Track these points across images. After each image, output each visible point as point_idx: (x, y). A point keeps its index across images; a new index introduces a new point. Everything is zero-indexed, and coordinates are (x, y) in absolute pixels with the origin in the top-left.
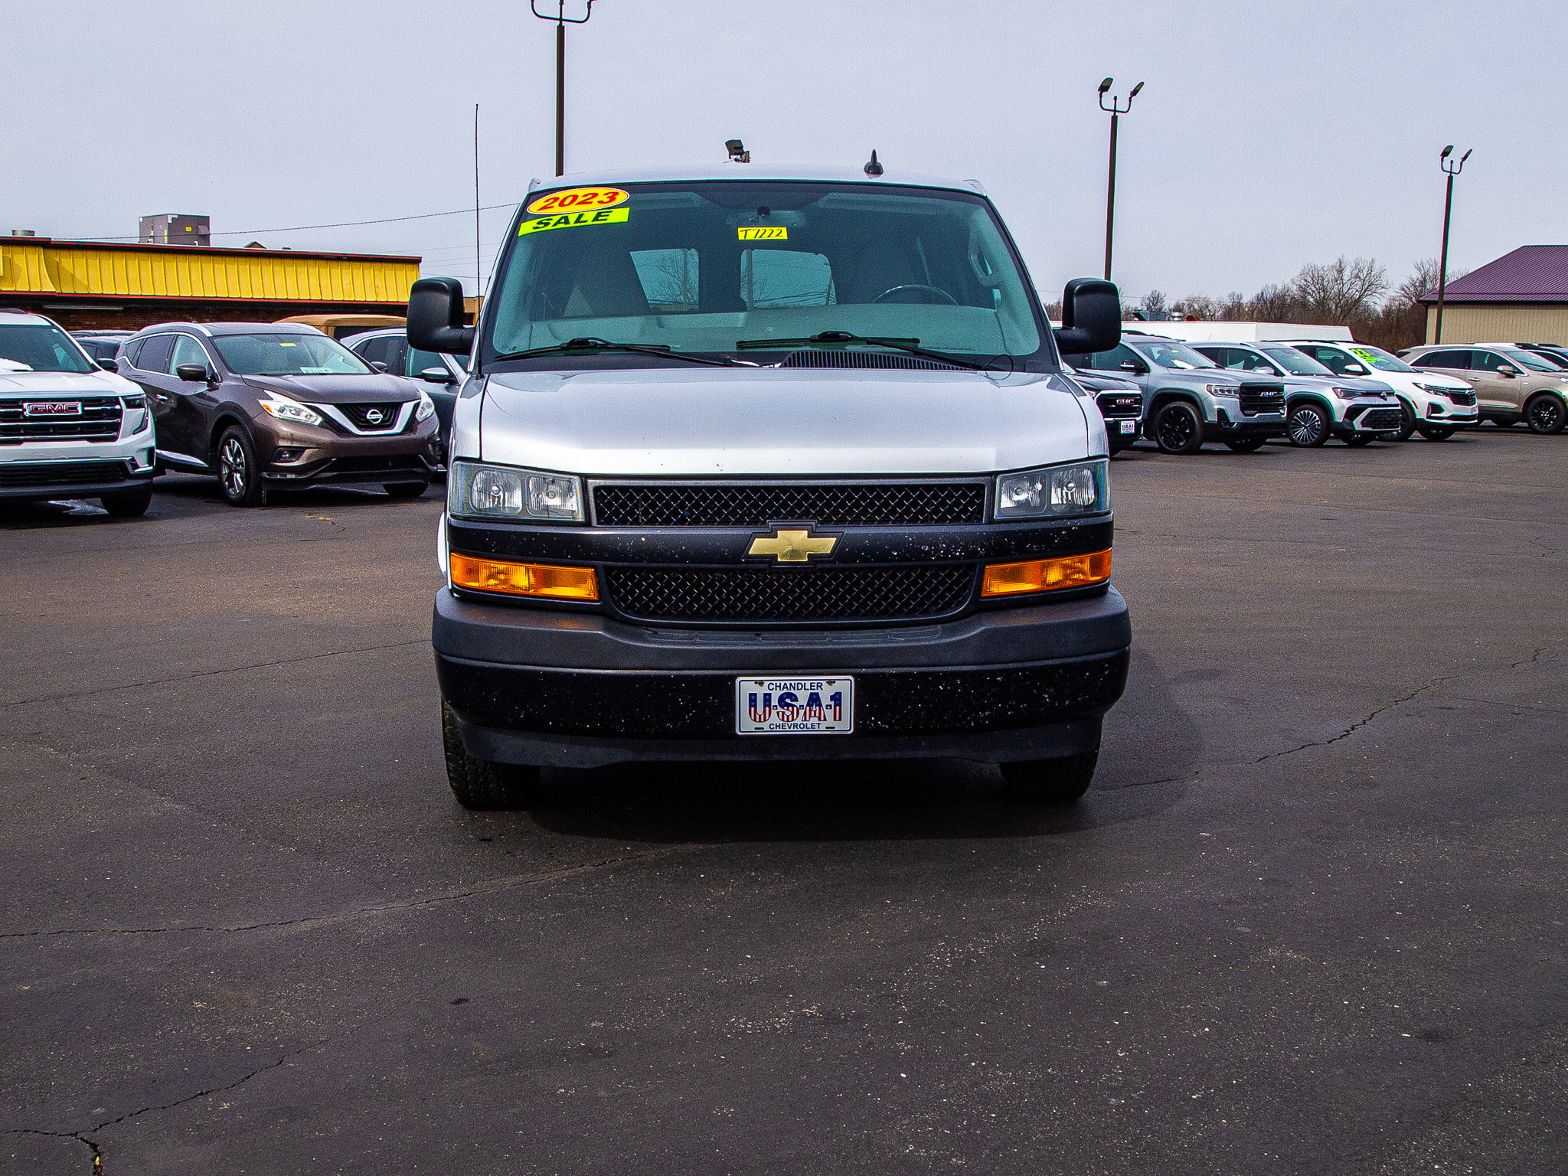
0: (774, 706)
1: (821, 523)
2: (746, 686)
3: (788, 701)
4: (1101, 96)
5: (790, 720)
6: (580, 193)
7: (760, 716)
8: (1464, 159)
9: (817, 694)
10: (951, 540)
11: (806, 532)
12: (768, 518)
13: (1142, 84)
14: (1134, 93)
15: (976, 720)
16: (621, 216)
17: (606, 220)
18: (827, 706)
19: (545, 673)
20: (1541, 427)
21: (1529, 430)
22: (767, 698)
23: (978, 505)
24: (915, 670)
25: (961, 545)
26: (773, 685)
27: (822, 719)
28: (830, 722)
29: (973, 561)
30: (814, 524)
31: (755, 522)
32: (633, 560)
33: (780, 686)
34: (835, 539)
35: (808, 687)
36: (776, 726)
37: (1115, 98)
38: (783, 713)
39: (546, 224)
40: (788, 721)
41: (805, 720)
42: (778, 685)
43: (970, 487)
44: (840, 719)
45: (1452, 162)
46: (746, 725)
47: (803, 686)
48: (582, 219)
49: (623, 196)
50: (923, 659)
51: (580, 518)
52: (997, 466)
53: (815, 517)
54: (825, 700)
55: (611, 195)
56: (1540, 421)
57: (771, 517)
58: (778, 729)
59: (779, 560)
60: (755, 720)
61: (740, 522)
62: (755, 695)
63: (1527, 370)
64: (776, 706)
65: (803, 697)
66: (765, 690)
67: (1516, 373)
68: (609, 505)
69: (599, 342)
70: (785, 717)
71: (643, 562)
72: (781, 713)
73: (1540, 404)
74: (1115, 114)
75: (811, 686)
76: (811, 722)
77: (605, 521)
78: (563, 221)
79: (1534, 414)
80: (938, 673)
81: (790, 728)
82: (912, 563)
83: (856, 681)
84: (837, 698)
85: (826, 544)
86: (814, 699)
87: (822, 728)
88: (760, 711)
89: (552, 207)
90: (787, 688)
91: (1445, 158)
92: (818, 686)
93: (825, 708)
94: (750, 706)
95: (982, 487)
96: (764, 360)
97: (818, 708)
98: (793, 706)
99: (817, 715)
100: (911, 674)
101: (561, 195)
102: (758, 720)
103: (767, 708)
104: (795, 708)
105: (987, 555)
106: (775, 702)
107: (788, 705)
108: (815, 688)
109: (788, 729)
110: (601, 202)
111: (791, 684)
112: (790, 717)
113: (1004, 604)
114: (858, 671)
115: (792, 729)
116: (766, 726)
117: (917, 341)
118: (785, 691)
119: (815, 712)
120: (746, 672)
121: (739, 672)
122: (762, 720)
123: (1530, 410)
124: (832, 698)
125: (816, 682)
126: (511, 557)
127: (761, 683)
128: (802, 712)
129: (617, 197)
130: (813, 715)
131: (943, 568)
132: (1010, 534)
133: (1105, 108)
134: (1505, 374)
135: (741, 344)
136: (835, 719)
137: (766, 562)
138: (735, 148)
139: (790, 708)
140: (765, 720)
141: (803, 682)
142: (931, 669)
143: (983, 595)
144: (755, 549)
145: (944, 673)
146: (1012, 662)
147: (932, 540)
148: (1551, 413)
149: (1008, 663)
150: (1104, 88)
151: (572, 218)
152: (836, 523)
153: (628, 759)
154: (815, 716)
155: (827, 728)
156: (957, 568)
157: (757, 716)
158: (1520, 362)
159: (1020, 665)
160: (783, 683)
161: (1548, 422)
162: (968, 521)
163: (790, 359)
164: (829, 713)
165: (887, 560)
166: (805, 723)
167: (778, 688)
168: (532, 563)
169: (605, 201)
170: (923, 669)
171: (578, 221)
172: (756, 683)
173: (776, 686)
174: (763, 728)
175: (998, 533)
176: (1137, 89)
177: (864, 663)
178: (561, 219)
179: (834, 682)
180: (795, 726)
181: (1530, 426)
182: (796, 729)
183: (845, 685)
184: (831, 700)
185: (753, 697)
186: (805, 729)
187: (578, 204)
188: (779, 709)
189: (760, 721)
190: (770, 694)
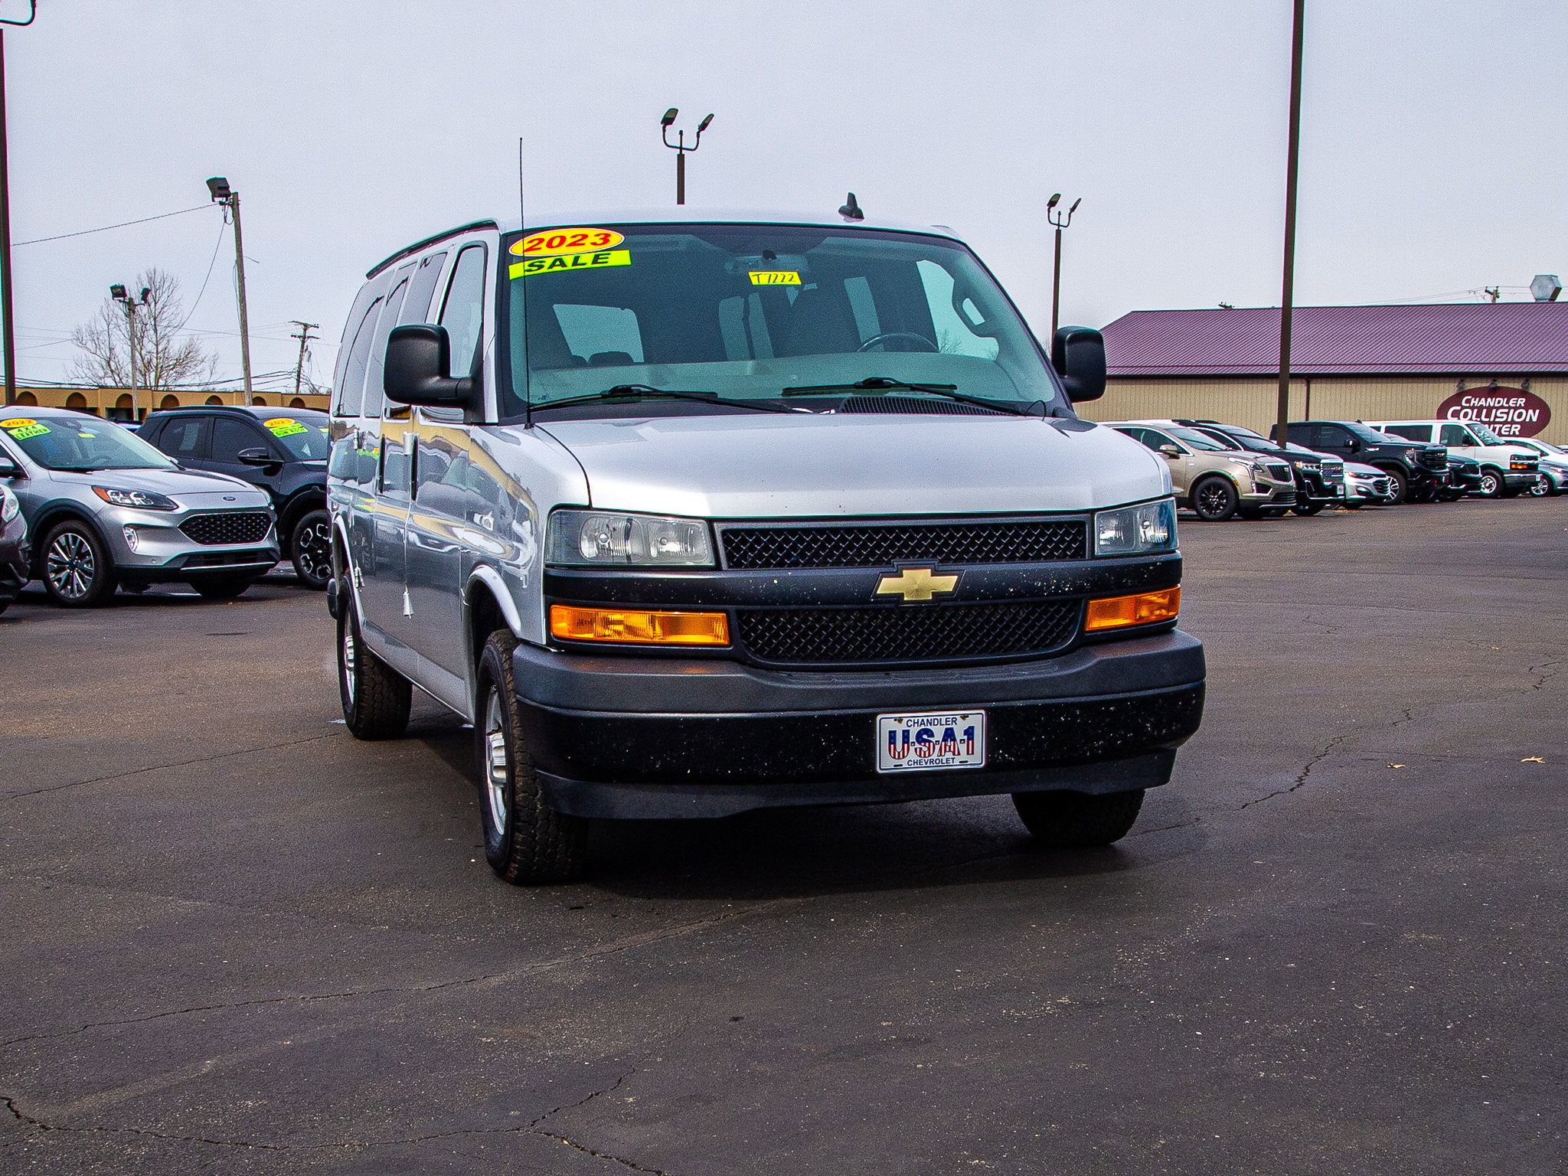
0: (912, 743)
1: (941, 561)
2: (887, 723)
3: (925, 737)
4: (664, 131)
5: (927, 755)
6: (568, 233)
7: (899, 753)
8: (1073, 209)
9: (952, 729)
10: (1061, 576)
11: (929, 570)
12: (892, 558)
13: (711, 116)
14: (703, 127)
15: (1091, 749)
16: (621, 258)
17: (607, 262)
18: (961, 740)
19: (685, 719)
20: (1211, 513)
21: (1199, 518)
22: (906, 734)
23: (1080, 541)
24: (1040, 702)
25: (1070, 581)
26: (910, 722)
27: (956, 753)
28: (964, 757)
29: (1080, 596)
30: (936, 562)
31: (878, 562)
32: (765, 603)
33: (918, 723)
34: (956, 577)
35: (943, 722)
36: (914, 763)
37: (681, 133)
38: (921, 749)
39: (540, 267)
40: (925, 756)
41: (941, 755)
42: (916, 721)
43: (1072, 524)
44: (973, 753)
45: (1059, 214)
46: (886, 763)
47: (939, 721)
48: (579, 262)
49: (616, 238)
50: (1047, 691)
51: (709, 562)
52: (1094, 504)
53: (934, 556)
54: (959, 735)
55: (603, 236)
56: (1209, 507)
57: (894, 557)
58: (916, 766)
59: (906, 599)
60: (894, 757)
61: (865, 563)
62: (895, 732)
63: (1192, 449)
64: (914, 743)
65: (939, 732)
66: (903, 726)
67: (1181, 453)
68: (738, 549)
69: (642, 389)
70: (923, 753)
71: (775, 604)
72: (918, 750)
73: (1208, 488)
74: (681, 152)
75: (946, 721)
76: (946, 757)
77: (735, 564)
78: (558, 263)
79: (1202, 499)
80: (1059, 704)
81: (926, 764)
82: (1026, 599)
83: (987, 714)
84: (969, 732)
85: (948, 583)
86: (949, 734)
87: (956, 764)
88: (899, 747)
89: (540, 249)
90: (924, 724)
91: (1052, 209)
92: (953, 721)
93: (959, 742)
94: (890, 743)
95: (1082, 524)
96: (818, 407)
97: (952, 743)
98: (930, 742)
99: (952, 750)
100: (1036, 707)
101: (547, 236)
102: (897, 757)
103: (906, 745)
104: (932, 744)
105: (1092, 590)
106: (912, 738)
107: (925, 741)
108: (950, 723)
109: (925, 765)
110: (594, 244)
111: (928, 720)
112: (927, 753)
113: (1104, 638)
114: (988, 705)
115: (928, 765)
116: (904, 762)
117: (954, 387)
118: (923, 727)
119: (950, 747)
120: (887, 709)
121: (878, 710)
122: (901, 757)
123: (1197, 498)
124: (966, 732)
125: (951, 717)
126: (633, 604)
127: (900, 720)
128: (937, 747)
129: (610, 238)
130: (947, 750)
131: (1051, 604)
132: (1110, 569)
133: (669, 144)
134: (1169, 454)
135: (788, 391)
136: (968, 754)
137: (894, 602)
138: (220, 188)
139: (927, 744)
140: (904, 757)
141: (939, 718)
142: (1054, 701)
143: (1087, 629)
144: (882, 589)
145: (1066, 704)
146: (1123, 692)
147: (1044, 576)
148: (1220, 498)
149: (1118, 693)
150: (668, 120)
151: (569, 261)
152: (955, 561)
153: (761, 806)
154: (950, 751)
155: (960, 762)
156: (1064, 603)
157: (897, 753)
158: (1182, 439)
159: (1127, 695)
160: (920, 719)
161: (1217, 507)
162: (1073, 557)
163: (845, 405)
164: (963, 748)
165: (1003, 597)
166: (940, 758)
167: (916, 725)
168: (657, 610)
169: (598, 243)
170: (1047, 701)
171: (575, 263)
172: (895, 720)
173: (914, 723)
174: (901, 765)
175: (1100, 568)
176: (706, 122)
177: (995, 696)
178: (555, 261)
179: (968, 717)
180: (931, 761)
181: (1199, 514)
182: (932, 765)
183: (977, 719)
184: (965, 734)
185: (892, 734)
186: (940, 764)
187: (568, 245)
188: (917, 745)
189: (899, 758)
190: (908, 731)
